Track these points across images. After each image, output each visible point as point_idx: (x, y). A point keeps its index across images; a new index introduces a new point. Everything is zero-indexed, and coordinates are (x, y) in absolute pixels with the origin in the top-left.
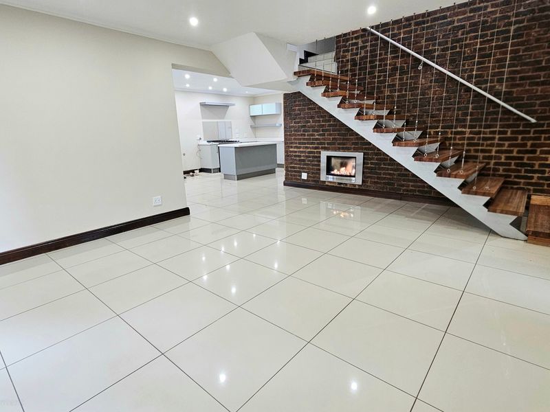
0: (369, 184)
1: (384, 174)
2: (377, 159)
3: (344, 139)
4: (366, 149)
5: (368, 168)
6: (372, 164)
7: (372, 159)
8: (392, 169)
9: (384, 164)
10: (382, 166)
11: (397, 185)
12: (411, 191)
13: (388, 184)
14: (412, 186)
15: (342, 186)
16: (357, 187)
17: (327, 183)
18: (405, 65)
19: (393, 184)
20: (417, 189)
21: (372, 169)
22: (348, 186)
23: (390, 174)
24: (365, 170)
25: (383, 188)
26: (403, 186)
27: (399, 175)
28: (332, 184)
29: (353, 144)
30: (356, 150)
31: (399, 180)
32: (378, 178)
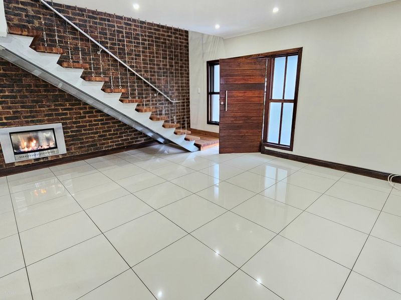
0: (73, 151)
1: (86, 138)
2: (77, 127)
3: (31, 112)
4: (62, 119)
5: (69, 136)
6: (72, 132)
7: (72, 127)
8: (92, 133)
9: (85, 130)
10: (83, 132)
11: (100, 145)
12: (110, 146)
13: (92, 146)
14: (111, 142)
15: (42, 161)
16: (61, 157)
17: (16, 165)
18: (86, 48)
19: (96, 145)
20: (114, 144)
21: (73, 136)
22: (49, 159)
23: (91, 137)
24: (67, 139)
25: (88, 150)
26: (104, 144)
27: (99, 136)
28: (26, 163)
29: (46, 115)
30: (51, 121)
31: (100, 140)
32: (81, 143)
